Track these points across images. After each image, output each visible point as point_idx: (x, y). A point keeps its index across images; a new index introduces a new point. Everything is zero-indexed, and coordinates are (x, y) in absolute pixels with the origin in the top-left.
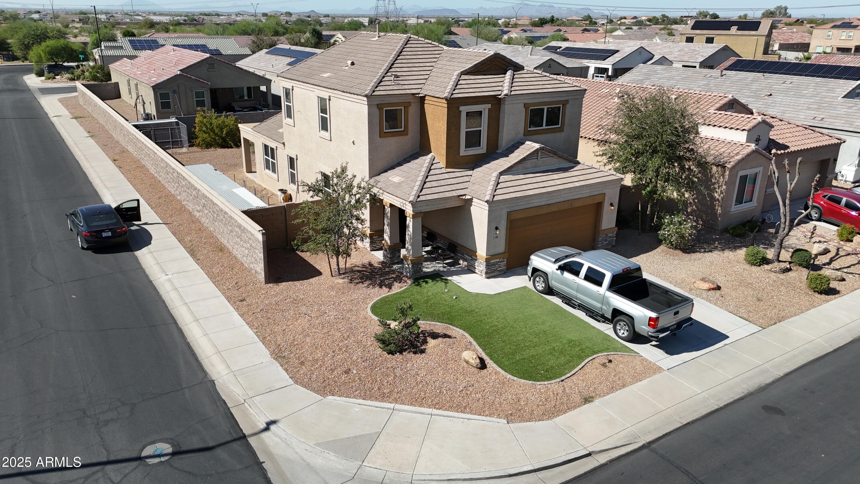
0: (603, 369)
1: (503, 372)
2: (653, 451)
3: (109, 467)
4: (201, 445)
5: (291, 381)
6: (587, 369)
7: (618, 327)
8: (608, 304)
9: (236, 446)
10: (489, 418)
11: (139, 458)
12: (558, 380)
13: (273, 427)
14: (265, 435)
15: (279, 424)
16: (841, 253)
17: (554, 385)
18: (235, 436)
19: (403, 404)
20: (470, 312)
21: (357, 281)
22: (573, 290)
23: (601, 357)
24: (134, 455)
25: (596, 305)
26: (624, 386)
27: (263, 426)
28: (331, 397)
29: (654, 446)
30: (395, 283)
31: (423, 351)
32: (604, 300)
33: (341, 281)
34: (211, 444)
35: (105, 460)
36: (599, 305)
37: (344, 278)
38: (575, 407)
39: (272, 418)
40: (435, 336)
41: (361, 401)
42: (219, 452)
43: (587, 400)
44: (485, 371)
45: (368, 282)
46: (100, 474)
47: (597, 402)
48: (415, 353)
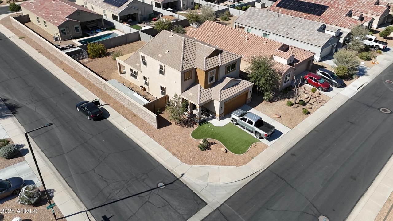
0: (254, 148)
1: (232, 153)
2: (268, 170)
3: (153, 191)
4: (170, 182)
5: (181, 162)
6: (251, 149)
7: (257, 135)
8: (254, 130)
9: (177, 181)
10: (231, 166)
11: (158, 188)
12: (245, 153)
13: (184, 175)
14: (183, 177)
15: (185, 174)
16: (312, 98)
17: (244, 155)
18: (176, 179)
19: (211, 165)
20: (218, 134)
21: (183, 126)
22: (244, 125)
23: (254, 145)
24: (156, 187)
25: (251, 129)
26: (260, 153)
27: (181, 175)
28: (193, 165)
29: (269, 168)
30: (194, 125)
31: (210, 149)
32: (253, 128)
33: (179, 126)
34: (172, 182)
35: (150, 189)
36: (252, 130)
37: (180, 125)
38: (250, 160)
39: (182, 173)
40: (212, 144)
41: (201, 166)
42: (175, 183)
43: (253, 158)
44: (227, 153)
45: (186, 126)
46: (152, 193)
47: (255, 158)
48: (209, 150)
